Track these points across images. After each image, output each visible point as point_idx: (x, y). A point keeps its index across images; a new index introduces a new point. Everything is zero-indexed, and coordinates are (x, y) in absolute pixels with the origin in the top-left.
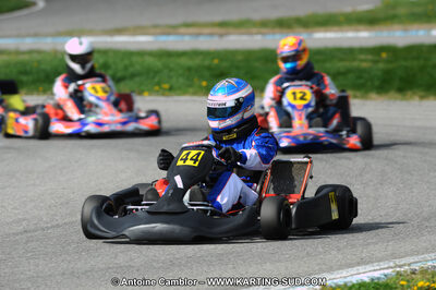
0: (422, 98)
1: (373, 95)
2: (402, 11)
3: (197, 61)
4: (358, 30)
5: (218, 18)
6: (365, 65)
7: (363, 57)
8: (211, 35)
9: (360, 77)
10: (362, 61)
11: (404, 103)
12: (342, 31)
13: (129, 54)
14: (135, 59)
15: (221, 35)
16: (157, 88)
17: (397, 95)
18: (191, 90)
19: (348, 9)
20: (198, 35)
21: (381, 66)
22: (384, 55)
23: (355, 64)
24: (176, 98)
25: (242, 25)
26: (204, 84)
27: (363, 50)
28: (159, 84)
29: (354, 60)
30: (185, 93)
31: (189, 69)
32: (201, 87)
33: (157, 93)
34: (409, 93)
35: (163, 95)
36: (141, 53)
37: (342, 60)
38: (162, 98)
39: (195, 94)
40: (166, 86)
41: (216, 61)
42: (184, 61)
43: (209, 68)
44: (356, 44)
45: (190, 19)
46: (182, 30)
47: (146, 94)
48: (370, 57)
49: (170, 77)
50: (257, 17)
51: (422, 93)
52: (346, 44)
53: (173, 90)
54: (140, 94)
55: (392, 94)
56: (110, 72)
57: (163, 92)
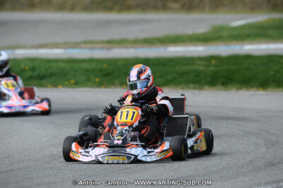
0: (238, 89)
1: (207, 87)
2: (225, 33)
3: (93, 65)
4: (196, 46)
5: (106, 38)
6: (201, 68)
7: (200, 63)
8: (102, 48)
9: (198, 76)
10: (199, 65)
11: (226, 93)
12: (186, 46)
13: (49, 61)
14: (52, 64)
15: (108, 49)
16: (66, 83)
17: (222, 88)
18: (89, 84)
19: (190, 32)
20: (93, 48)
21: (212, 68)
22: (213, 62)
23: (195, 67)
24: (79, 89)
25: (122, 43)
26: (97, 80)
27: (200, 59)
28: (68, 80)
29: (194, 65)
30: (85, 86)
31: (88, 70)
32: (95, 82)
33: (67, 86)
34: (230, 86)
35: (71, 87)
36: (57, 61)
37: (186, 65)
38: (69, 89)
39: (91, 86)
40: (73, 82)
41: (105, 66)
42: (84, 65)
43: (101, 70)
44: (195, 55)
45: (88, 38)
46: (83, 46)
47: (60, 86)
48: (204, 63)
49: (75, 76)
50: (131, 37)
51: (238, 86)
52: (189, 55)
53: (77, 84)
54: (56, 86)
55: (219, 87)
56: (36, 73)
57: (71, 86)
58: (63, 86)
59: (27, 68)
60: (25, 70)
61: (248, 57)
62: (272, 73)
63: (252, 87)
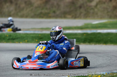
0: (95, 44)
1: (82, 43)
6: (79, 37)
7: (79, 35)
15: (41, 31)
16: (24, 41)
21: (84, 37)
22: (85, 35)
23: (77, 37)
24: (29, 44)
26: (37, 40)
30: (31, 42)
31: (33, 37)
34: (91, 43)
39: (34, 43)
40: (26, 41)
41: (40, 35)
42: (32, 35)
43: (38, 37)
49: (27, 39)
53: (28, 42)
54: (19, 42)
55: (87, 43)
56: (11, 37)
57: (25, 42)
58: (22, 42)
59: (7, 36)
60: (6, 36)
61: (99, 33)
62: (109, 39)
63: (101, 43)
